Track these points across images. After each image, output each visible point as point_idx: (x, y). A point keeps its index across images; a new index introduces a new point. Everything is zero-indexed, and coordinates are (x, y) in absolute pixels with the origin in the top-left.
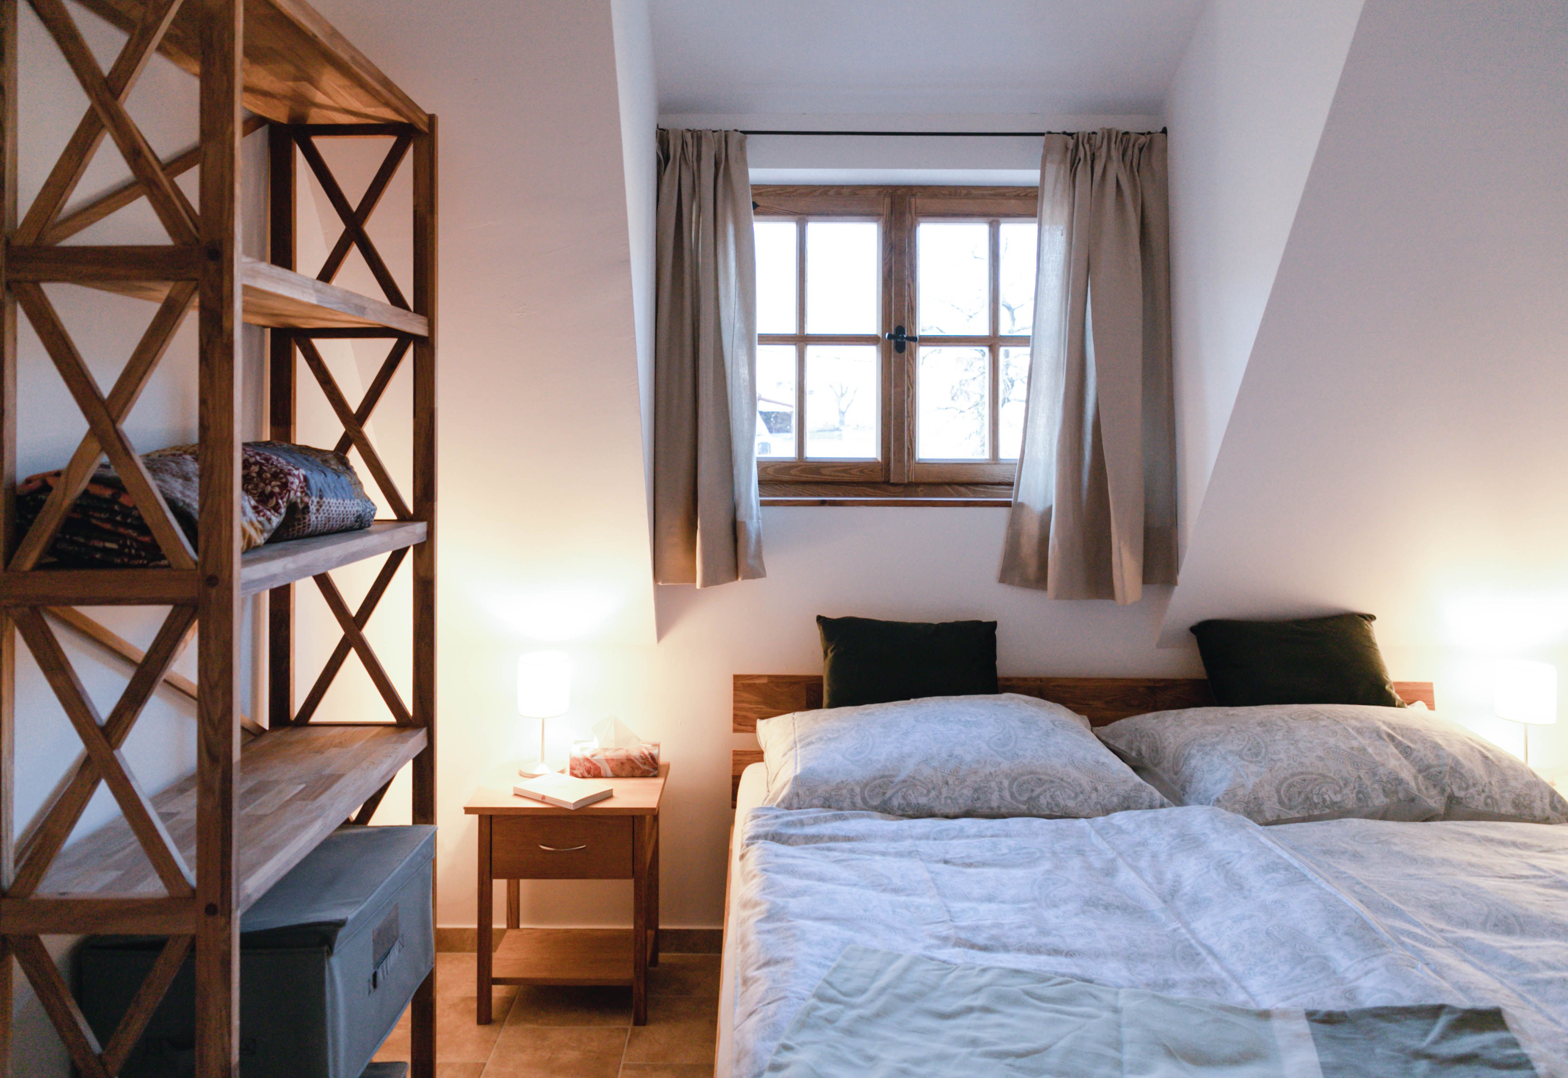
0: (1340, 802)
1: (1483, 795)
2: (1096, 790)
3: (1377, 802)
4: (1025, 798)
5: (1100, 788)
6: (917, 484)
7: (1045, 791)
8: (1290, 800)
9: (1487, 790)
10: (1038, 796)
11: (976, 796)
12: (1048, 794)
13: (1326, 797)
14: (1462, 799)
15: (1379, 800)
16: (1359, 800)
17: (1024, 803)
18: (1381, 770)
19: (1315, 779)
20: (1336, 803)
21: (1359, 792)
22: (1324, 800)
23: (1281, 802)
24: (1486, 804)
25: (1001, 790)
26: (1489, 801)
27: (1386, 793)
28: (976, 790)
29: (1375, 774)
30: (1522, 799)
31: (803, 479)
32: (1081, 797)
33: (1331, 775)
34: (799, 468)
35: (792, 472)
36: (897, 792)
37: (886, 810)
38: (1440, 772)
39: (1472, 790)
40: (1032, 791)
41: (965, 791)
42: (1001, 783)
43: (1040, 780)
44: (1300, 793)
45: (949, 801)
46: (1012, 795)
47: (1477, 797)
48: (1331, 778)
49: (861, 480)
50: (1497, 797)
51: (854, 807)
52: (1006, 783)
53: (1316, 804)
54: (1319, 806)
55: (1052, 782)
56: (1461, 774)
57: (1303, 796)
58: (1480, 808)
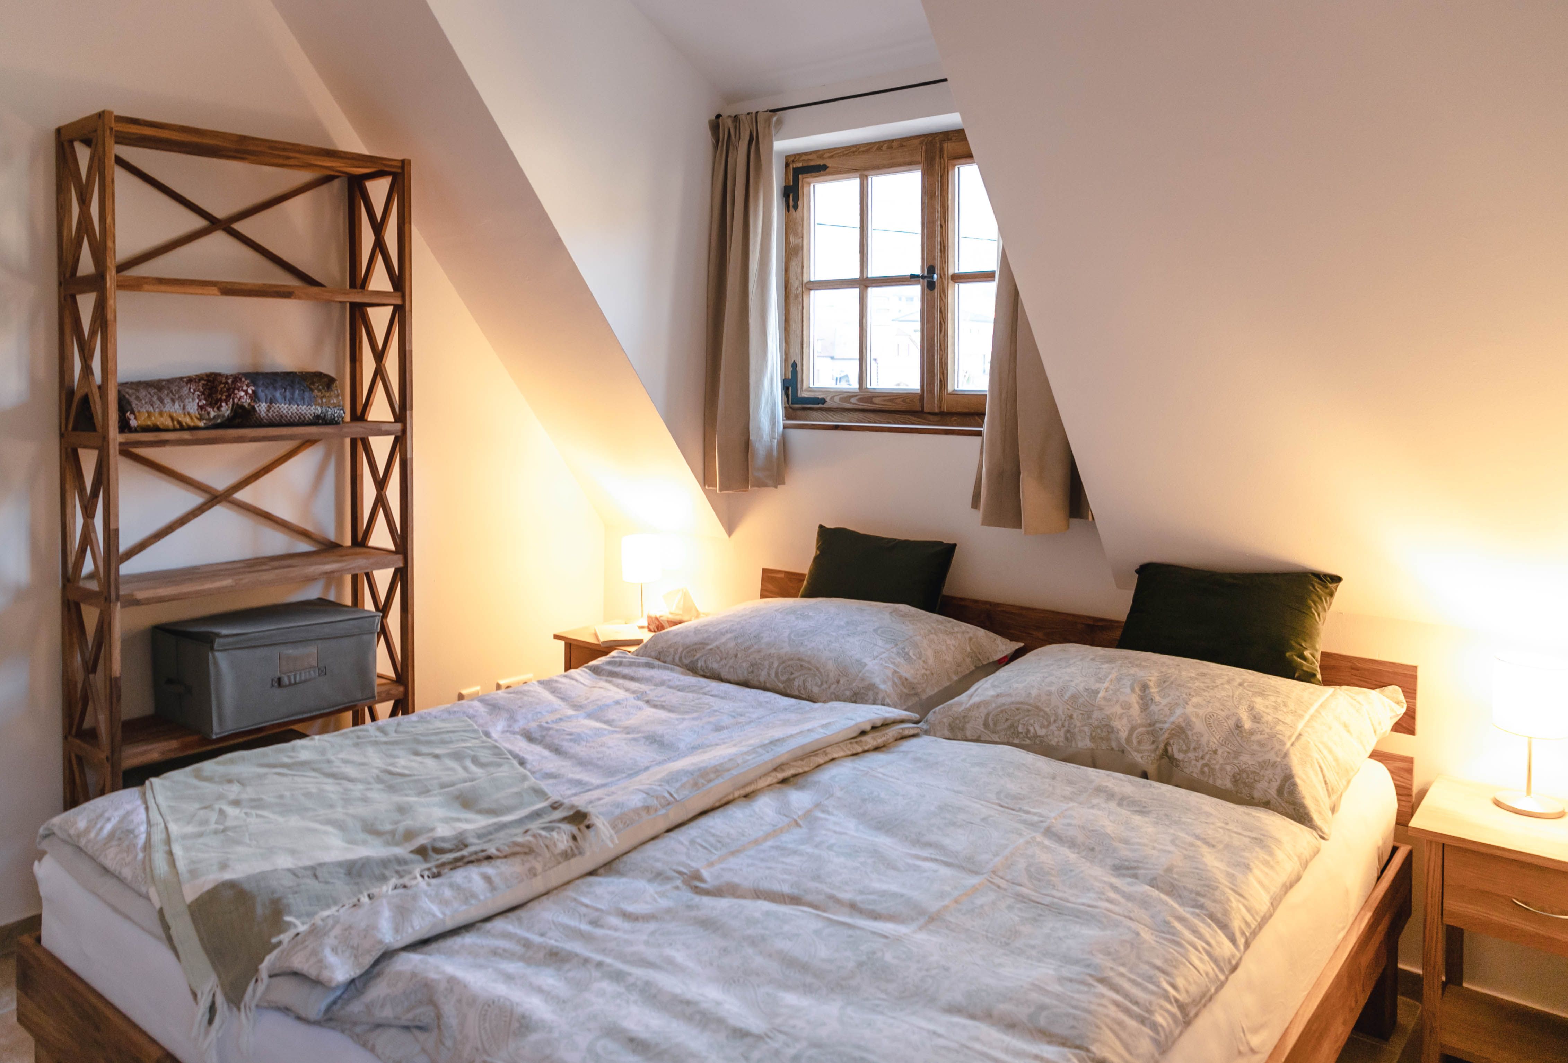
0: (1043, 737)
1: (1201, 762)
2: (838, 682)
3: (1080, 745)
4: (784, 678)
5: (841, 682)
6: (951, 414)
7: (801, 675)
8: (995, 724)
9: (1207, 757)
10: (794, 679)
11: (750, 670)
12: (802, 678)
13: (1031, 729)
14: (1179, 761)
15: (1084, 743)
16: (1067, 739)
17: (783, 683)
18: (1096, 714)
19: (1029, 710)
20: (1040, 736)
21: (1068, 731)
22: (1028, 731)
23: (986, 725)
24: (1202, 772)
25: (770, 667)
26: (1206, 769)
27: (1093, 739)
28: (752, 665)
29: (1089, 717)
30: (1244, 775)
31: (860, 407)
32: (825, 686)
33: (1047, 709)
34: (857, 398)
35: (853, 400)
36: (702, 656)
37: (692, 669)
38: (1161, 729)
39: (1191, 755)
40: (792, 674)
41: (744, 664)
42: (773, 663)
43: (802, 666)
44: (1007, 720)
45: (732, 670)
46: (777, 674)
47: (1193, 762)
48: (1045, 713)
49: (903, 408)
50: (1217, 767)
51: (673, 663)
52: (776, 664)
53: (1019, 733)
54: (1021, 736)
55: (810, 669)
56: (1187, 736)
57: (1009, 723)
58: (1195, 775)
